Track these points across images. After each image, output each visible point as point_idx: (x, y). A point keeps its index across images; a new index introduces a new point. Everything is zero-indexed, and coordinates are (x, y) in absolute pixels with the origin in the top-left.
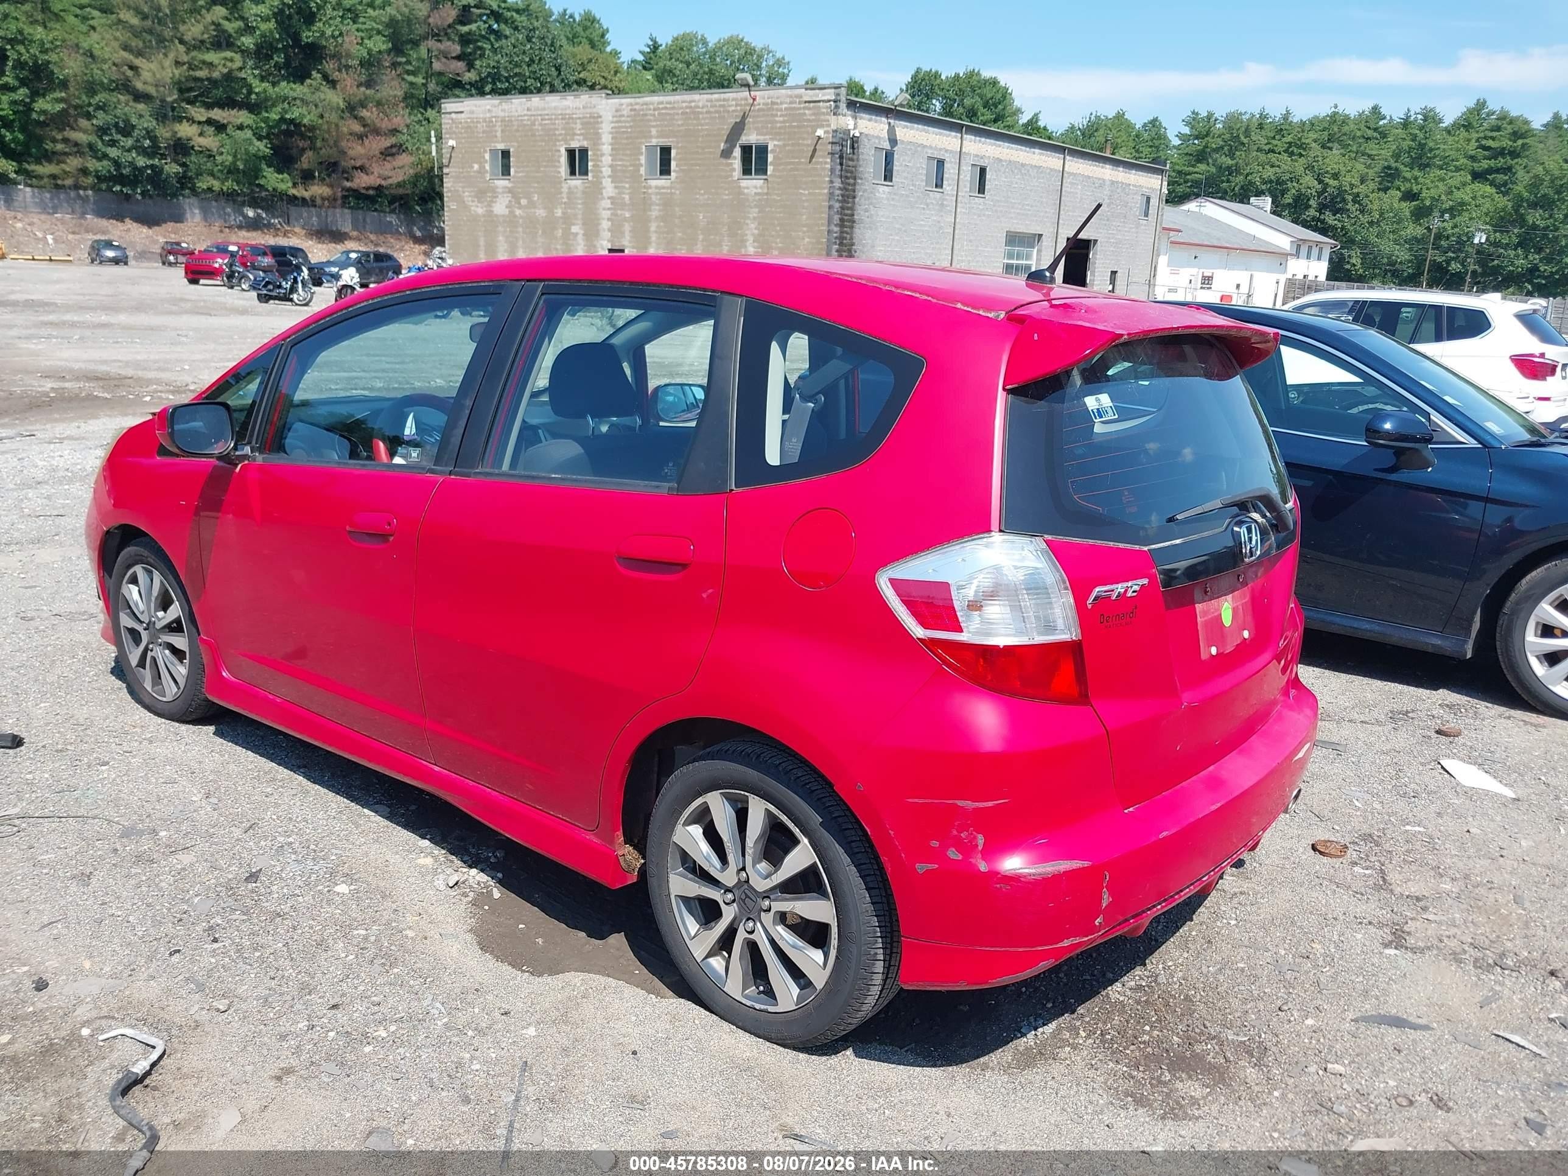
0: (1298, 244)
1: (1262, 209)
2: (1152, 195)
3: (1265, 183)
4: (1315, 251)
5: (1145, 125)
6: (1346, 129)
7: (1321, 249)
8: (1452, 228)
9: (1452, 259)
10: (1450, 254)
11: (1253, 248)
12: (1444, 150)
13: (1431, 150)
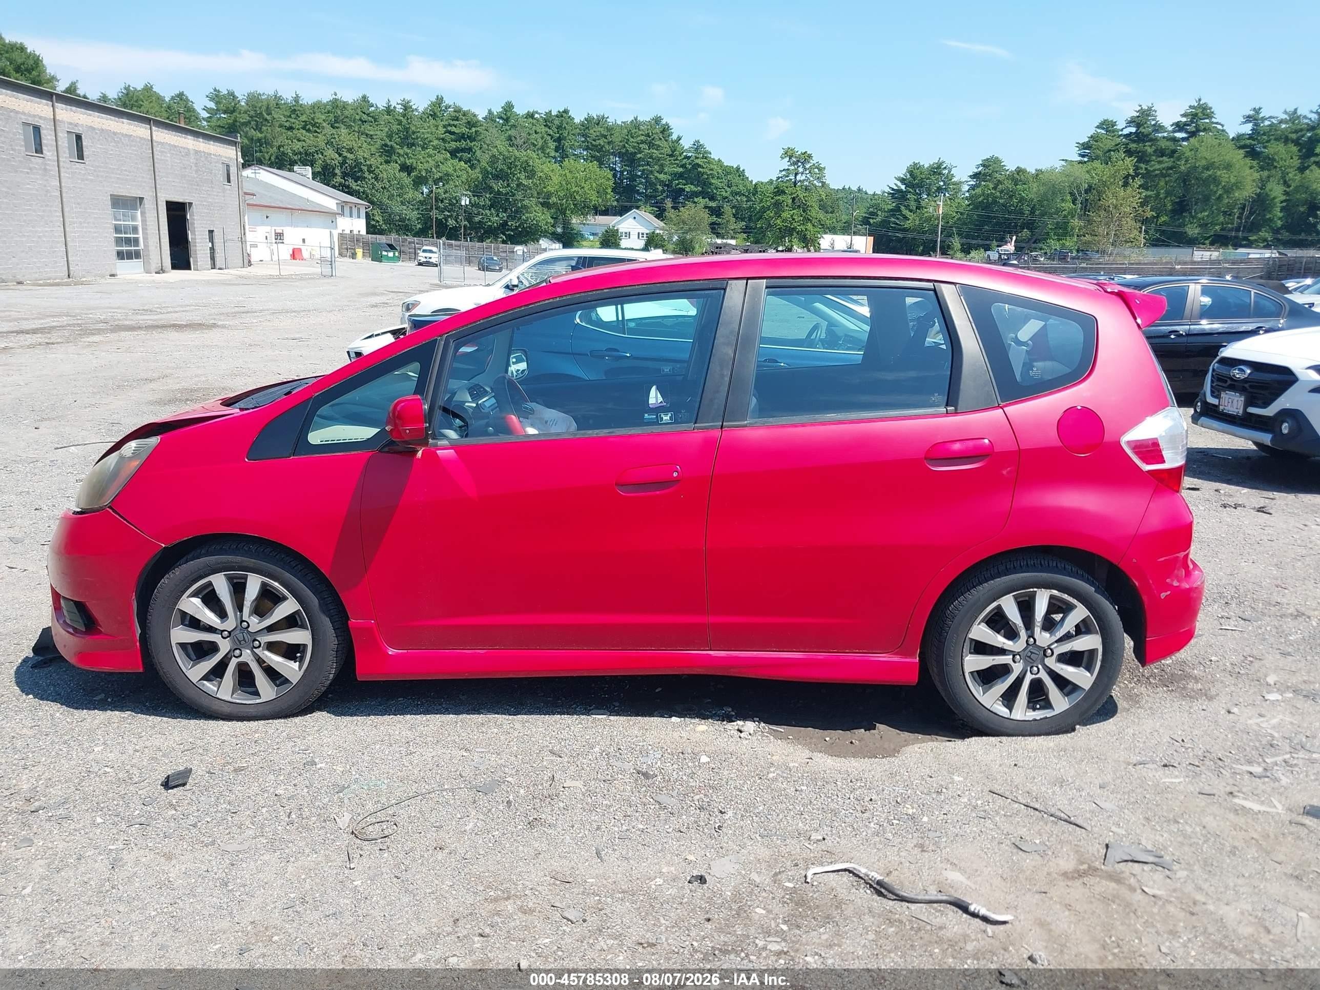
0: (342, 205)
1: (305, 176)
2: (231, 164)
3: (296, 154)
4: (355, 211)
5: (173, 98)
6: (346, 113)
7: (359, 209)
8: (444, 194)
9: (449, 216)
10: (447, 213)
11: (310, 209)
12: (423, 133)
13: (414, 133)
